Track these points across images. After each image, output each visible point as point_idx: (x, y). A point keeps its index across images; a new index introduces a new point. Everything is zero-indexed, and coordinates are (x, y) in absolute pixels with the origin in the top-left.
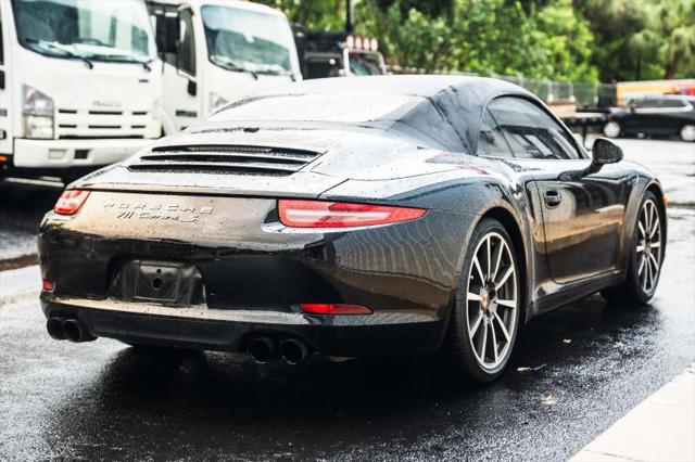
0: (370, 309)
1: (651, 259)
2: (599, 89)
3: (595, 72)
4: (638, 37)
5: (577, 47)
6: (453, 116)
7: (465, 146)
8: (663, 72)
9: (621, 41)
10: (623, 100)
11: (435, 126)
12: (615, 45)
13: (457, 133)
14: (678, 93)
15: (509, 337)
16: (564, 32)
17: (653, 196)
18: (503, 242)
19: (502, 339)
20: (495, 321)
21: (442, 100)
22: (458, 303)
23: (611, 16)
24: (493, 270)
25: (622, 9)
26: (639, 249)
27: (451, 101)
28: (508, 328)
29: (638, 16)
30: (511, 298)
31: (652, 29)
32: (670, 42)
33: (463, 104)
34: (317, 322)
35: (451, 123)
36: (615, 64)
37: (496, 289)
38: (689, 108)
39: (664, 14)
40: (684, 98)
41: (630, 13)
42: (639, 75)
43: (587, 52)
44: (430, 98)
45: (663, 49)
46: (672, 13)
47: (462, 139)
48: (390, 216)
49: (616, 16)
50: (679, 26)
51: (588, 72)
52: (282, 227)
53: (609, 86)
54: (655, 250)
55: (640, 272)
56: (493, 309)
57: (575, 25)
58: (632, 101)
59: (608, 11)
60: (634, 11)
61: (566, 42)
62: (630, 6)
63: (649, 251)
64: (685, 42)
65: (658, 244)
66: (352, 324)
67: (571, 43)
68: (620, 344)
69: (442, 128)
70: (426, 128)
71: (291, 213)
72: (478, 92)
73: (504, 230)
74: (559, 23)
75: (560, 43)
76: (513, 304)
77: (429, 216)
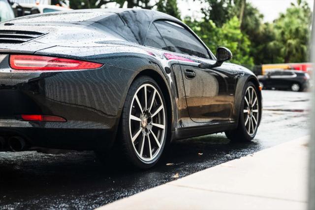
0: (66, 119)
1: (253, 118)
2: (254, 67)
3: (252, 60)
4: (272, 44)
5: (243, 48)
6: (132, 24)
7: (137, 40)
8: (283, 61)
9: (264, 45)
10: (265, 72)
11: (120, 27)
12: (261, 47)
13: (133, 33)
14: (290, 69)
15: (160, 146)
16: (237, 40)
17: (253, 84)
18: (156, 91)
19: (155, 146)
20: (151, 135)
21: (126, 16)
22: (124, 120)
23: (259, 34)
24: (149, 106)
25: (264, 31)
26: (245, 111)
27: (131, 16)
28: (160, 140)
29: (271, 34)
30: (162, 123)
31: (278, 41)
32: (286, 47)
33: (138, 19)
34: (37, 126)
35: (129, 27)
36: (261, 57)
37: (152, 117)
38: (295, 76)
39: (283, 33)
40: (293, 71)
41: (268, 33)
42: (272, 61)
43: (248, 50)
44: (118, 14)
45: (283, 50)
46: (287, 33)
47: (135, 36)
48: (79, 66)
49: (261, 34)
50: (290, 39)
51: (249, 59)
52: (11, 69)
53: (259, 66)
54: (255, 114)
55: (246, 124)
56: (149, 128)
57: (242, 37)
58: (269, 73)
59: (257, 32)
60: (269, 32)
61: (238, 45)
62: (267, 30)
63: (251, 114)
64: (293, 46)
65: (257, 111)
66: (52, 127)
67: (240, 45)
68: (229, 155)
69: (124, 29)
70: (113, 27)
71: (17, 62)
72: (149, 15)
73: (156, 84)
74: (235, 36)
75: (235, 45)
76: (163, 127)
77: (105, 68)
